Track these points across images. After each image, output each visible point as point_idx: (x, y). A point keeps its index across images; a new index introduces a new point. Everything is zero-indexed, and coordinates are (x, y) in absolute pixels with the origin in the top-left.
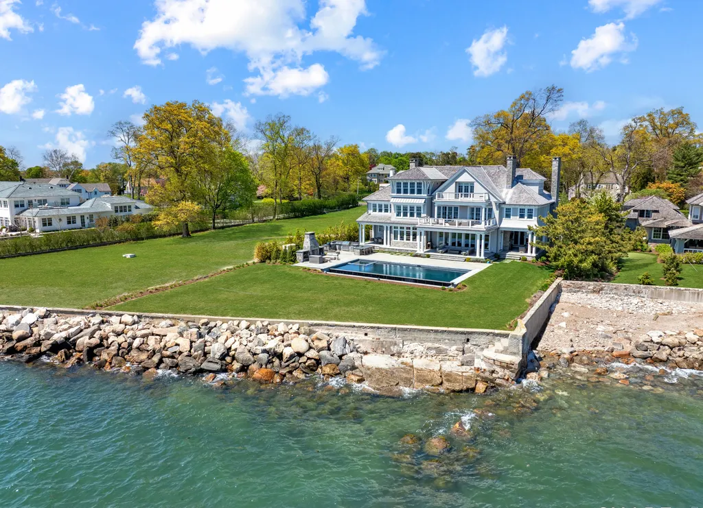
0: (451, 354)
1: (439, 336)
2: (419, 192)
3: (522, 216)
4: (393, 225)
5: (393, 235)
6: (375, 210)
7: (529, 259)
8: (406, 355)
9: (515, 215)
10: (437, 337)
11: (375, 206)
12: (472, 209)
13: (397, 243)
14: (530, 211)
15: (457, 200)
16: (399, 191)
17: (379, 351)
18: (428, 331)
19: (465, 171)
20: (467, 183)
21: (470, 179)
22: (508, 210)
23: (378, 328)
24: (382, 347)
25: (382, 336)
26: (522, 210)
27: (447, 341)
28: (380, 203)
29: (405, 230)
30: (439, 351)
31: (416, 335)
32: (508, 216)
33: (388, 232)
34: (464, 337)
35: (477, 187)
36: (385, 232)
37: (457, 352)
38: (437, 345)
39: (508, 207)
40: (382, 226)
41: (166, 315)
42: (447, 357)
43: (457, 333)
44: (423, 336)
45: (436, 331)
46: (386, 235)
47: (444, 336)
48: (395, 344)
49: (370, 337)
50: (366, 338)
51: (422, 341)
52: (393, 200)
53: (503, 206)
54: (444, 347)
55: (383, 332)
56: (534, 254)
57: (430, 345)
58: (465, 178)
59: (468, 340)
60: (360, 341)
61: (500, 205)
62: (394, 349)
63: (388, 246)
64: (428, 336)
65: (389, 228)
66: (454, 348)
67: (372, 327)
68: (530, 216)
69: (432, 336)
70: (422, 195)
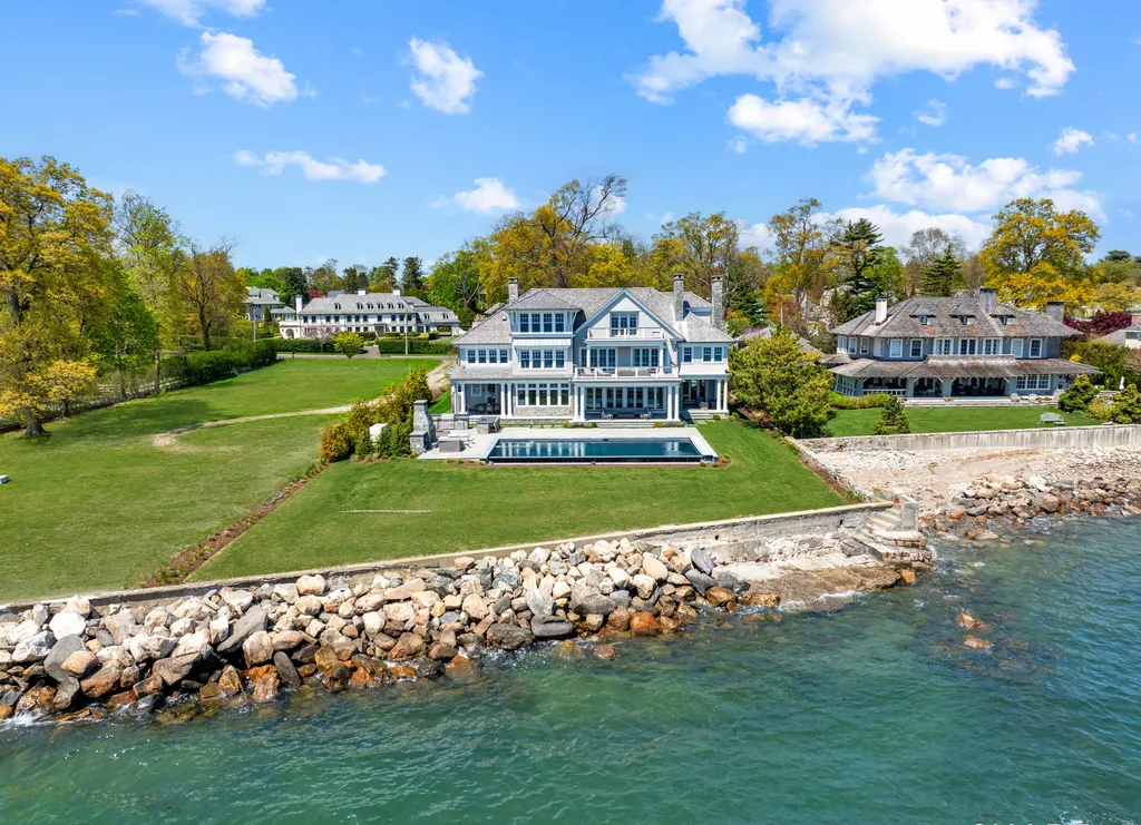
0: (826, 545)
1: (809, 523)
2: (560, 328)
3: (707, 358)
4: (516, 382)
5: (516, 398)
6: (472, 360)
7: (722, 417)
8: (775, 557)
9: (698, 357)
10: (807, 525)
11: (471, 353)
12: (637, 352)
13: (526, 409)
14: (718, 350)
15: (613, 339)
16: (524, 328)
17: (740, 559)
18: (797, 518)
19: (624, 295)
20: (626, 313)
21: (634, 308)
22: (688, 350)
23: (734, 525)
24: (744, 551)
25: (741, 536)
26: (707, 350)
27: (818, 528)
28: (482, 348)
29: (538, 389)
30: (814, 544)
31: (781, 526)
32: (688, 359)
33: (509, 394)
34: (836, 519)
35: (643, 320)
36: (503, 393)
37: (833, 541)
38: (808, 536)
39: (688, 346)
40: (499, 385)
41: (380, 564)
42: (823, 550)
43: (829, 514)
44: (789, 526)
45: (806, 517)
46: (505, 398)
47: (816, 522)
48: (759, 544)
49: (724, 541)
50: (717, 543)
51: (789, 533)
52: (516, 343)
53: (680, 345)
54: (817, 536)
55: (738, 531)
56: (726, 410)
57: (800, 537)
58: (625, 306)
59: (841, 522)
60: (714, 548)
61: (678, 344)
62: (759, 552)
63: (510, 416)
64: (797, 525)
65: (509, 388)
66: (829, 535)
67: (725, 526)
68: (718, 358)
69: (801, 523)
70: (565, 333)
